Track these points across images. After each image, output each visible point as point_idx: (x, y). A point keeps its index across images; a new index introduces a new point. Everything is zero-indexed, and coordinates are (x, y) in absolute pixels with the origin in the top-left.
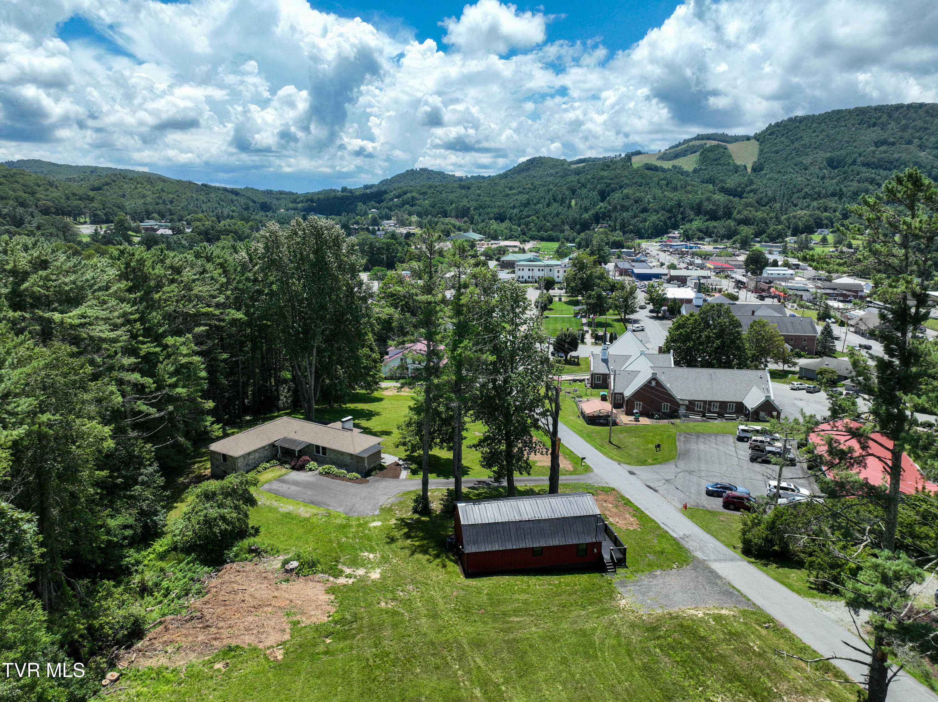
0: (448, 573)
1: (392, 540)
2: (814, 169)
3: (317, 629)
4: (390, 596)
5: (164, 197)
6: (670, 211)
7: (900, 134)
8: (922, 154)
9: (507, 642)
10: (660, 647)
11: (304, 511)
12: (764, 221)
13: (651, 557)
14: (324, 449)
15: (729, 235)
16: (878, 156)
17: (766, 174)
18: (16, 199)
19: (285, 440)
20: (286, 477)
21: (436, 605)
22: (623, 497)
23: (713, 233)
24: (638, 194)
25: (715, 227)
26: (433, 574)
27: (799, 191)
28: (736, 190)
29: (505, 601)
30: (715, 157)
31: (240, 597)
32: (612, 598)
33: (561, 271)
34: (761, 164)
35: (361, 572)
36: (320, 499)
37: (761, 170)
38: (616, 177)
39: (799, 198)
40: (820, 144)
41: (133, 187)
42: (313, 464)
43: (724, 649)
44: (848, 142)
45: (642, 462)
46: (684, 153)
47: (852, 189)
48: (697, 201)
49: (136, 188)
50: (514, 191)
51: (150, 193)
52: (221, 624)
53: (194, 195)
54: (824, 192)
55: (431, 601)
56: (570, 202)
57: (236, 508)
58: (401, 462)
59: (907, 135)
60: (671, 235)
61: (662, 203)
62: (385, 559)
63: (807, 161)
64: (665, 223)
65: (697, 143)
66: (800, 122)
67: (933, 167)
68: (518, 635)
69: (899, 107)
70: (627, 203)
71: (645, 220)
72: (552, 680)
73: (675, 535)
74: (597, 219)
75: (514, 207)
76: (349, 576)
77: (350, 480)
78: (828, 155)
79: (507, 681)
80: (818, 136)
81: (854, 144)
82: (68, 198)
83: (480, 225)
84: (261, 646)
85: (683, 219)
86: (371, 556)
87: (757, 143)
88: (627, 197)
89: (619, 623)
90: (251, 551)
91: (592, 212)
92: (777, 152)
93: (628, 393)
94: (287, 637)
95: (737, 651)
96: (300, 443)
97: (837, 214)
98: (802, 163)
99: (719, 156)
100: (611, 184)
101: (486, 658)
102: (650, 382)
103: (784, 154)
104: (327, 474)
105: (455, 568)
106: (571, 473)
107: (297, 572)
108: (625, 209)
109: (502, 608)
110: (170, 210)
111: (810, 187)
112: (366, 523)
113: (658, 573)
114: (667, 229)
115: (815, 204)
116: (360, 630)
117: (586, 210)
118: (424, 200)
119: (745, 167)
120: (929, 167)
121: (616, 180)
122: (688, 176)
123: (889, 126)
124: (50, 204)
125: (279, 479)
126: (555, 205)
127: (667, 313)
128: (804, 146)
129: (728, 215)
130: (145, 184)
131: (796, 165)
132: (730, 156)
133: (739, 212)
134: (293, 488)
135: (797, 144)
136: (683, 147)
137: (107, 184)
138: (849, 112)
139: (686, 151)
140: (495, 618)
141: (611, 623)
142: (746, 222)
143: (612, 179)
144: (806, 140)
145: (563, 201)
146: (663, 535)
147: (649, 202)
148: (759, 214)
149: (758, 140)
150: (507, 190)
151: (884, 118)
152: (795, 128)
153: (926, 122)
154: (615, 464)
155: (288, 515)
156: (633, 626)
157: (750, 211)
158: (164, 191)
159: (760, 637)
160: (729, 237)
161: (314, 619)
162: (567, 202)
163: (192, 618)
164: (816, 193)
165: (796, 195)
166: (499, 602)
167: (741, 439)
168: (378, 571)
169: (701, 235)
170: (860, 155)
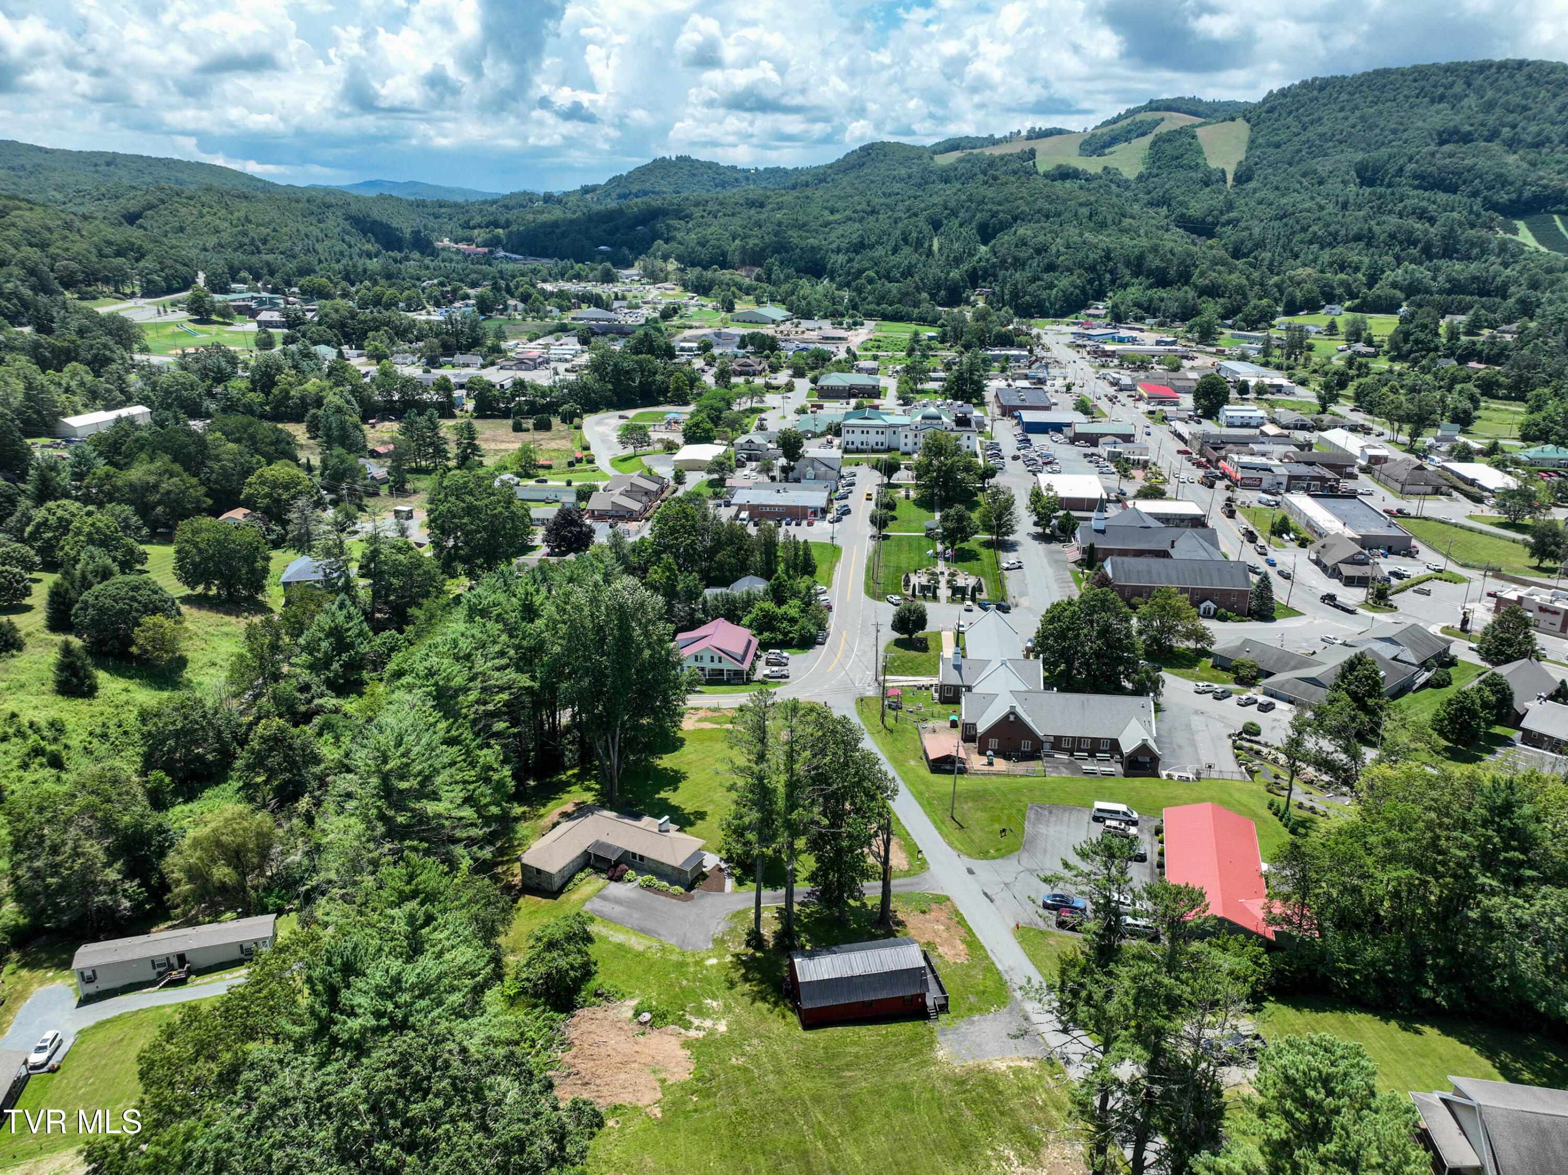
0: (787, 1024)
1: (732, 985)
2: (1333, 186)
3: (682, 1086)
4: (738, 1051)
5: (251, 234)
6: (1092, 269)
7: (1481, 117)
8: (1511, 159)
9: (842, 1097)
10: (965, 1100)
11: (637, 943)
12: (1241, 290)
13: (972, 999)
14: (642, 858)
15: (1186, 314)
16: (1439, 161)
17: (1255, 191)
18: (22, 264)
19: (598, 844)
20: (605, 892)
21: (779, 1061)
22: (957, 913)
23: (1159, 310)
24: (1041, 238)
25: (1162, 300)
26: (775, 1026)
27: (1304, 229)
28: (1203, 220)
29: (838, 1055)
30: (1175, 153)
31: (603, 1050)
32: (932, 1049)
33: (911, 435)
34: (1249, 169)
35: (708, 1023)
36: (649, 924)
37: (1249, 179)
38: (1006, 199)
39: (1302, 242)
40: (1350, 135)
41: (195, 212)
42: (631, 874)
43: (1015, 1103)
44: (1394, 132)
45: (984, 855)
46: (1126, 136)
47: (1386, 227)
48: (1137, 251)
49: (201, 215)
50: (837, 216)
51: (226, 224)
52: (598, 1081)
53: (302, 227)
54: (1343, 232)
55: (774, 1056)
56: (931, 246)
57: (579, 951)
58: (723, 865)
59: (1491, 120)
60: (1091, 311)
61: (1080, 255)
62: (728, 1009)
63: (1323, 166)
64: (1083, 291)
65: (1150, 116)
66: (1322, 89)
67: (1525, 183)
68: (851, 1089)
69: (1484, 67)
70: (1024, 254)
71: (1051, 286)
72: (877, 1132)
73: (1000, 967)
74: (974, 279)
75: (838, 251)
76: (698, 1028)
77: (674, 896)
78: (1359, 156)
79: (843, 1134)
80: (1346, 118)
81: (1405, 136)
82: (101, 255)
83: (786, 287)
84: (640, 1104)
85: (1113, 282)
86: (715, 1004)
87: (1247, 126)
88: (1024, 243)
89: (935, 1076)
90: (597, 995)
91: (965, 267)
92: (1277, 146)
93: (982, 728)
94: (659, 1095)
95: (1025, 1106)
96: (614, 849)
97: (1360, 275)
98: (1315, 172)
99: (1181, 151)
100: (997, 212)
101: (825, 1113)
102: (1007, 717)
103: (1289, 149)
104: (648, 887)
105: (793, 1018)
106: (907, 874)
107: (651, 1024)
108: (1019, 264)
109: (836, 1063)
110: (268, 264)
111: (1321, 224)
112: (702, 960)
113: (976, 1018)
114: (1087, 300)
115: (1326, 256)
116: (719, 1088)
117: (958, 261)
118: (688, 231)
119: (1223, 172)
120: (1518, 184)
121: (1007, 206)
122: (1127, 188)
123: (1466, 102)
124: (74, 265)
125: (599, 894)
126: (906, 250)
127: (1058, 532)
128: (1321, 135)
129: (1185, 277)
130: (216, 207)
131: (1304, 175)
132: (1200, 152)
133: (1202, 274)
134: (618, 909)
135: (1311, 133)
136: (1125, 123)
137: (151, 207)
138: (1402, 73)
139: (1129, 132)
140: (831, 1073)
141: (928, 1076)
142: (1212, 291)
143: (1000, 204)
144: (1325, 128)
145: (919, 244)
146: (990, 968)
147: (1058, 253)
148: (1235, 279)
149: (1248, 121)
150: (826, 213)
151: (1459, 88)
152: (1311, 100)
153: (1525, 96)
154: (954, 853)
155: (620, 947)
156: (946, 1079)
157: (1220, 273)
158: (250, 222)
159: (1047, 1091)
160: (1184, 319)
161: (677, 1076)
162: (926, 245)
163: (569, 1075)
164: (1330, 234)
165: (1299, 237)
166: (834, 1056)
167: (1096, 819)
168: (724, 1022)
169: (1140, 312)
170: (1411, 159)
